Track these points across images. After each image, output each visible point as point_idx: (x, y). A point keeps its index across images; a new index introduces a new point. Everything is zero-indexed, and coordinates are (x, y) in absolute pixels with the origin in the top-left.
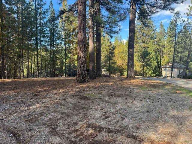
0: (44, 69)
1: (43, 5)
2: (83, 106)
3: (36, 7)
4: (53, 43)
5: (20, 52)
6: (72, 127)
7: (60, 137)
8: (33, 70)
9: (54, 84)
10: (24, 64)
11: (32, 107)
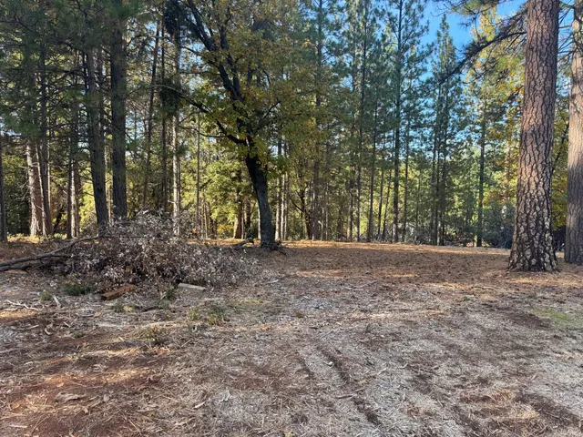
0: (412, 220)
1: (418, 35)
2: (520, 342)
3: (399, 44)
4: (443, 140)
5: (354, 172)
6: (474, 389)
7: (435, 399)
8: (382, 222)
9: (437, 267)
10: (361, 204)
11: (374, 316)
